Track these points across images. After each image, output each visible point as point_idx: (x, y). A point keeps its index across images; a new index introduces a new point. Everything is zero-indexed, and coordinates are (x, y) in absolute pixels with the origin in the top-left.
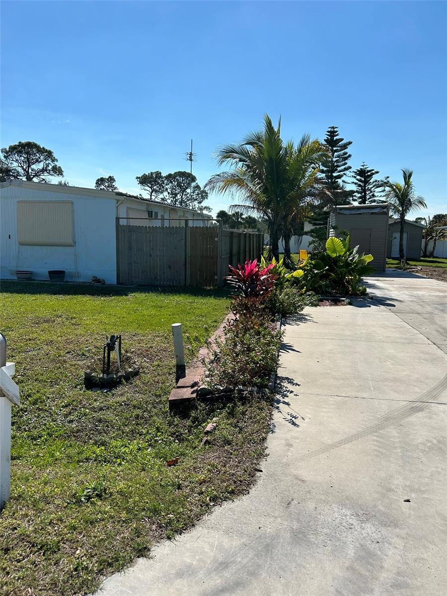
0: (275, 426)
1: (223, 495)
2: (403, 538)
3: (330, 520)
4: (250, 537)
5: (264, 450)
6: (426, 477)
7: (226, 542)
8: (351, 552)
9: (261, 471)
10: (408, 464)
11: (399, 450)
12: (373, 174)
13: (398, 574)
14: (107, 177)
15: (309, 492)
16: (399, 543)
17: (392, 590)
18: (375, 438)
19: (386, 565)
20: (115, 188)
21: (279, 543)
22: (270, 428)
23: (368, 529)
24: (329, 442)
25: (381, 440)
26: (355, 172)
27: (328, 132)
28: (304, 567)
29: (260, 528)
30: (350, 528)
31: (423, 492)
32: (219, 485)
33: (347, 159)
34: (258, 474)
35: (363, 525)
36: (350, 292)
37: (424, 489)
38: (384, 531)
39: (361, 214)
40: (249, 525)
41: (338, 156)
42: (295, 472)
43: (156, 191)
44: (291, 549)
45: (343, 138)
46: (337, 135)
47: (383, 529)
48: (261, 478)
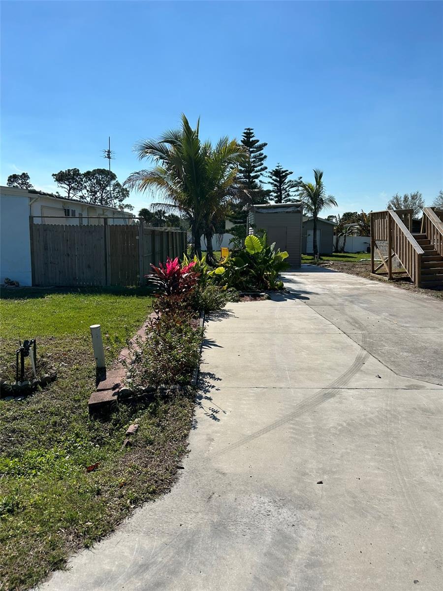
0: (197, 422)
1: (144, 496)
2: (316, 519)
3: (249, 509)
4: (171, 535)
5: (185, 447)
6: (337, 459)
7: (147, 544)
8: (268, 538)
9: (183, 468)
10: (321, 448)
11: (313, 436)
12: (287, 175)
13: (312, 553)
14: (20, 174)
15: (230, 484)
16: (313, 524)
17: (306, 570)
18: (292, 426)
19: (300, 547)
20: (30, 186)
21: (199, 537)
22: (192, 424)
23: (285, 514)
24: (249, 433)
25: (297, 427)
26: (271, 173)
27: (245, 133)
28: (224, 559)
29: (181, 525)
30: (268, 515)
31: (334, 473)
32: (140, 487)
33: (263, 160)
34: (180, 471)
35: (279, 510)
36: (269, 288)
37: (335, 470)
38: (299, 514)
39: (277, 213)
40: (171, 524)
41: (255, 157)
42: (216, 466)
43: (74, 189)
44: (211, 542)
45: (259, 139)
46: (253, 136)
47: (299, 512)
48: (183, 476)
